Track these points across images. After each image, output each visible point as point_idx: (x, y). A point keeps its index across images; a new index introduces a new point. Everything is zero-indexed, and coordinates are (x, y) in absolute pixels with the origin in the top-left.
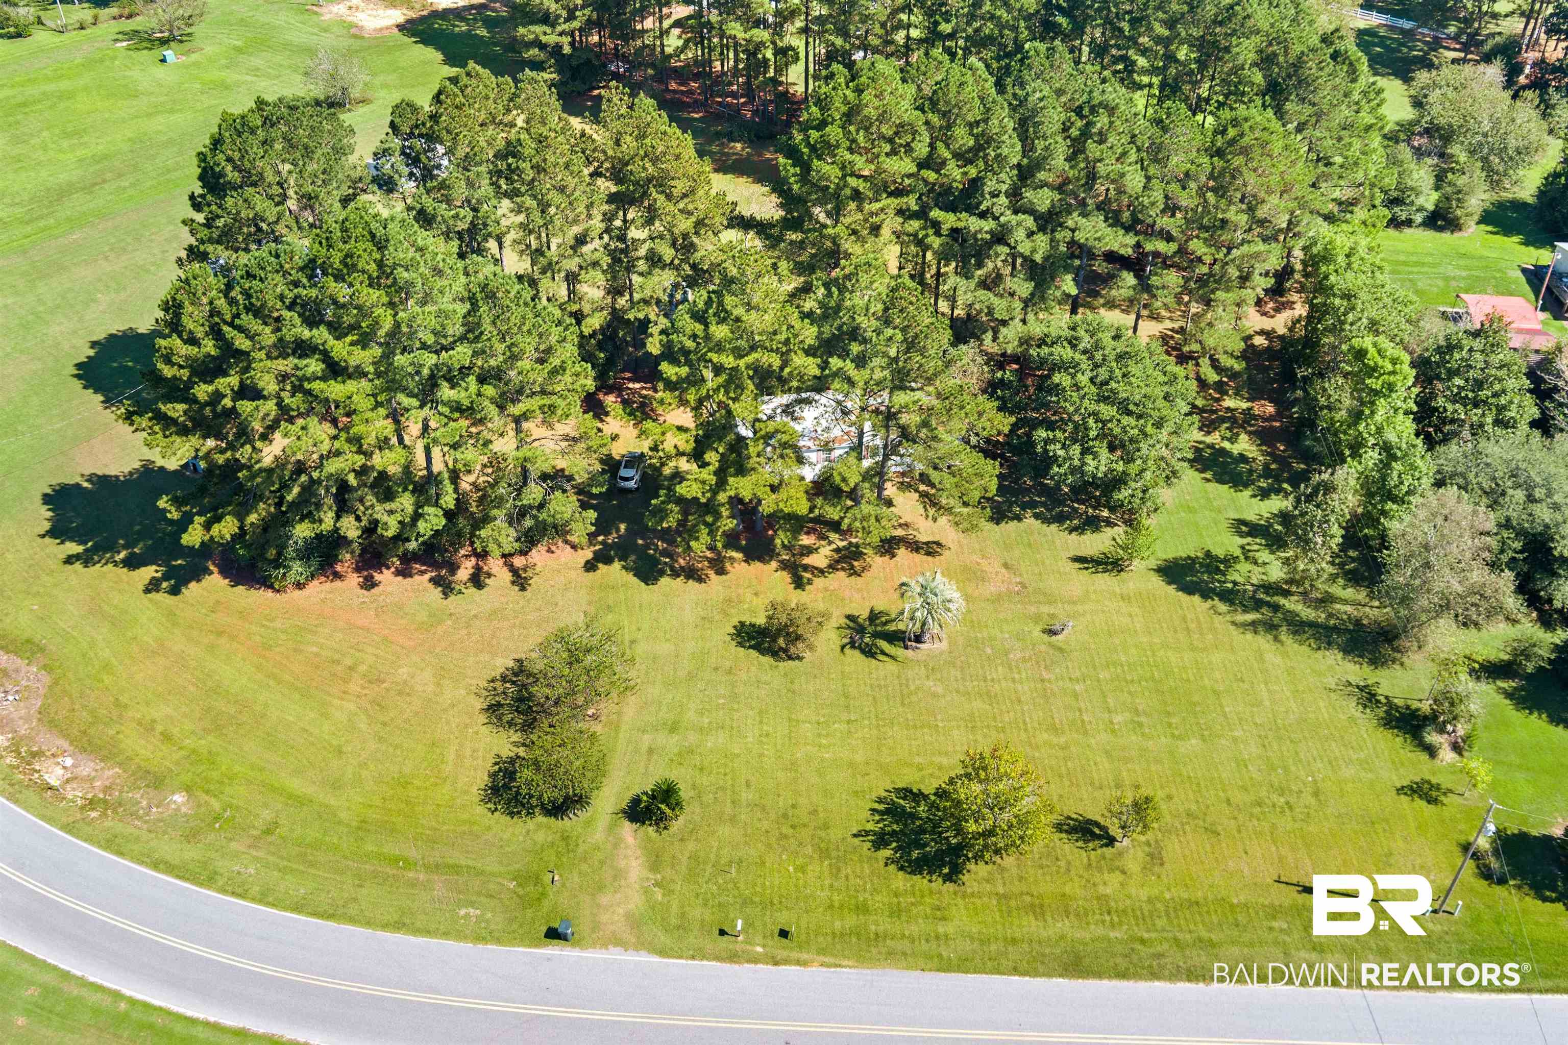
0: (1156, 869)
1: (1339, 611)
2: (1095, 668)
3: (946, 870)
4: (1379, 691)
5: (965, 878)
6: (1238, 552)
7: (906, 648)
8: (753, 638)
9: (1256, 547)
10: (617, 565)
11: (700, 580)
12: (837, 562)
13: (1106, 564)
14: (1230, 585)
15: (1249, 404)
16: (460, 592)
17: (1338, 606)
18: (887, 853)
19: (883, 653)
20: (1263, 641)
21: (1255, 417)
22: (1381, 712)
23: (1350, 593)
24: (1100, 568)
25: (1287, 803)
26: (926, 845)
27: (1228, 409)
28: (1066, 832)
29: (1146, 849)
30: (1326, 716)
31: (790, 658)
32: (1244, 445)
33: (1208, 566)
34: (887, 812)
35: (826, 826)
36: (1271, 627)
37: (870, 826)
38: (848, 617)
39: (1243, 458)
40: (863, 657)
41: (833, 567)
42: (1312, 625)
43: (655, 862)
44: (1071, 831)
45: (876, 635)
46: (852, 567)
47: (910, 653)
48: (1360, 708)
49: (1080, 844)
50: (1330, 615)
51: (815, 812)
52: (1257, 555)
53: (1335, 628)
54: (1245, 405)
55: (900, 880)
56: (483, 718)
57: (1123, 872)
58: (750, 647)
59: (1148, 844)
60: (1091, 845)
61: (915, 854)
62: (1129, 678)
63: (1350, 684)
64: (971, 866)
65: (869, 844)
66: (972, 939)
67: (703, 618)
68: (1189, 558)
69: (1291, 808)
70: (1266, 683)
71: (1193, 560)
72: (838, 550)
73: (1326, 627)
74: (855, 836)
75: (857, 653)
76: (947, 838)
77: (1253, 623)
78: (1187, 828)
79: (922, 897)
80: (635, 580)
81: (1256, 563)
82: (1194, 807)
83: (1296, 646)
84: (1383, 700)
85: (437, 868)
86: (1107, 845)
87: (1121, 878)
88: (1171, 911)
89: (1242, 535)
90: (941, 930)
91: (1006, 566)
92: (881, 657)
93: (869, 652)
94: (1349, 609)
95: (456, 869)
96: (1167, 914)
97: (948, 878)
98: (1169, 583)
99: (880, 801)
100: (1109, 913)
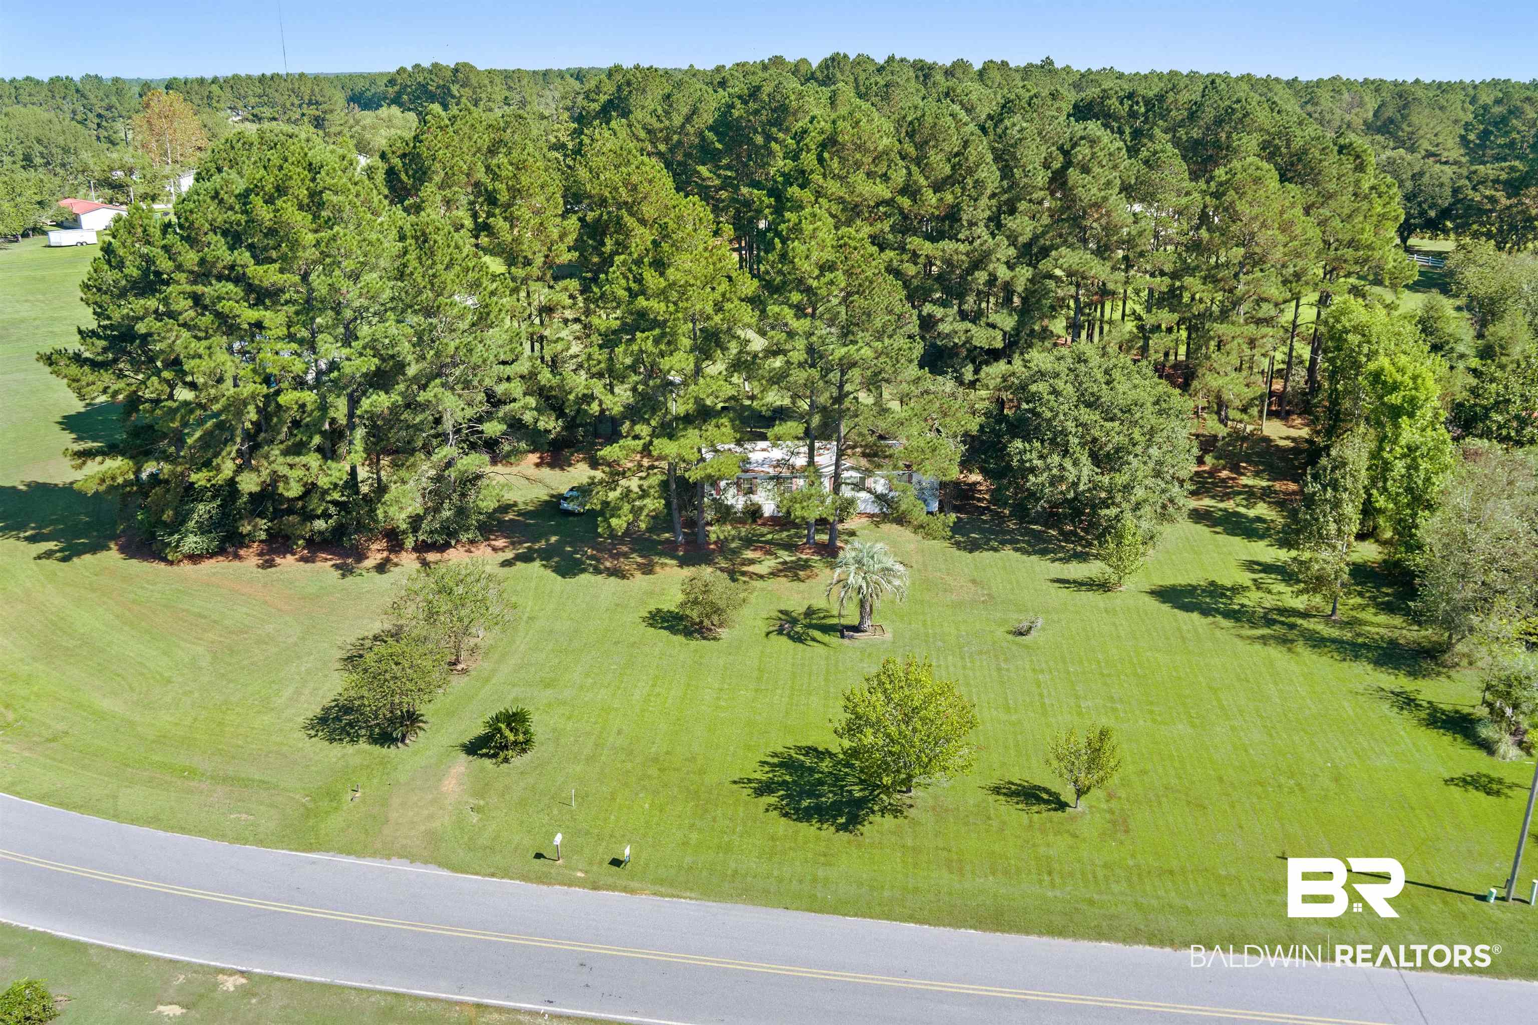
0: (1120, 836)
1: (1369, 632)
2: (1064, 662)
3: (842, 820)
4: (1420, 697)
5: (866, 828)
6: (1249, 583)
7: (843, 636)
8: (668, 621)
9: (1270, 581)
10: (537, 564)
11: (623, 577)
12: (781, 571)
13: (1091, 585)
14: (1236, 607)
15: (1270, 483)
16: (361, 575)
17: (1368, 628)
18: (772, 799)
19: (814, 639)
20: (1275, 652)
21: (1275, 492)
22: (1423, 715)
23: (1382, 618)
24: (1084, 588)
25: (1299, 785)
26: (821, 796)
27: (1245, 486)
28: (1005, 794)
29: (1108, 816)
30: (1351, 713)
31: (705, 638)
32: (1261, 510)
33: (1211, 592)
34: (781, 765)
35: (702, 772)
36: (1284, 641)
37: (758, 776)
38: (781, 612)
39: (1259, 519)
40: (790, 642)
41: (774, 574)
42: (1334, 641)
43: (481, 789)
44: (1011, 794)
45: (810, 626)
46: (796, 575)
47: (846, 641)
48: (1396, 710)
49: (1020, 806)
50: (1359, 635)
51: (693, 759)
52: (1271, 586)
53: (1364, 645)
54: (1265, 484)
55: (782, 826)
56: (339, 665)
57: (1075, 836)
58: (665, 628)
59: (1111, 811)
60: (1035, 808)
61: (805, 803)
62: (1105, 672)
63: (1383, 690)
64: (877, 818)
65: (750, 791)
66: (860, 885)
67: (617, 605)
68: (1190, 585)
69: (1302, 789)
70: (1276, 684)
71: (1195, 588)
72: (785, 563)
73: (1354, 645)
74: (735, 782)
75: (784, 639)
76: (850, 792)
77: (1263, 637)
78: (1164, 800)
79: (805, 843)
80: (554, 575)
81: (1270, 592)
82: (1174, 781)
83: (1314, 657)
84: (1425, 704)
85: (225, 779)
86: (1055, 810)
87: (1070, 840)
88: (1135, 878)
89: (1253, 571)
90: (821, 873)
91: (974, 581)
92: (811, 643)
93: (798, 639)
94: (1382, 631)
95: (246, 783)
96: (1129, 880)
97: (844, 828)
98: (1164, 602)
99: (775, 755)
100: (1050, 873)
